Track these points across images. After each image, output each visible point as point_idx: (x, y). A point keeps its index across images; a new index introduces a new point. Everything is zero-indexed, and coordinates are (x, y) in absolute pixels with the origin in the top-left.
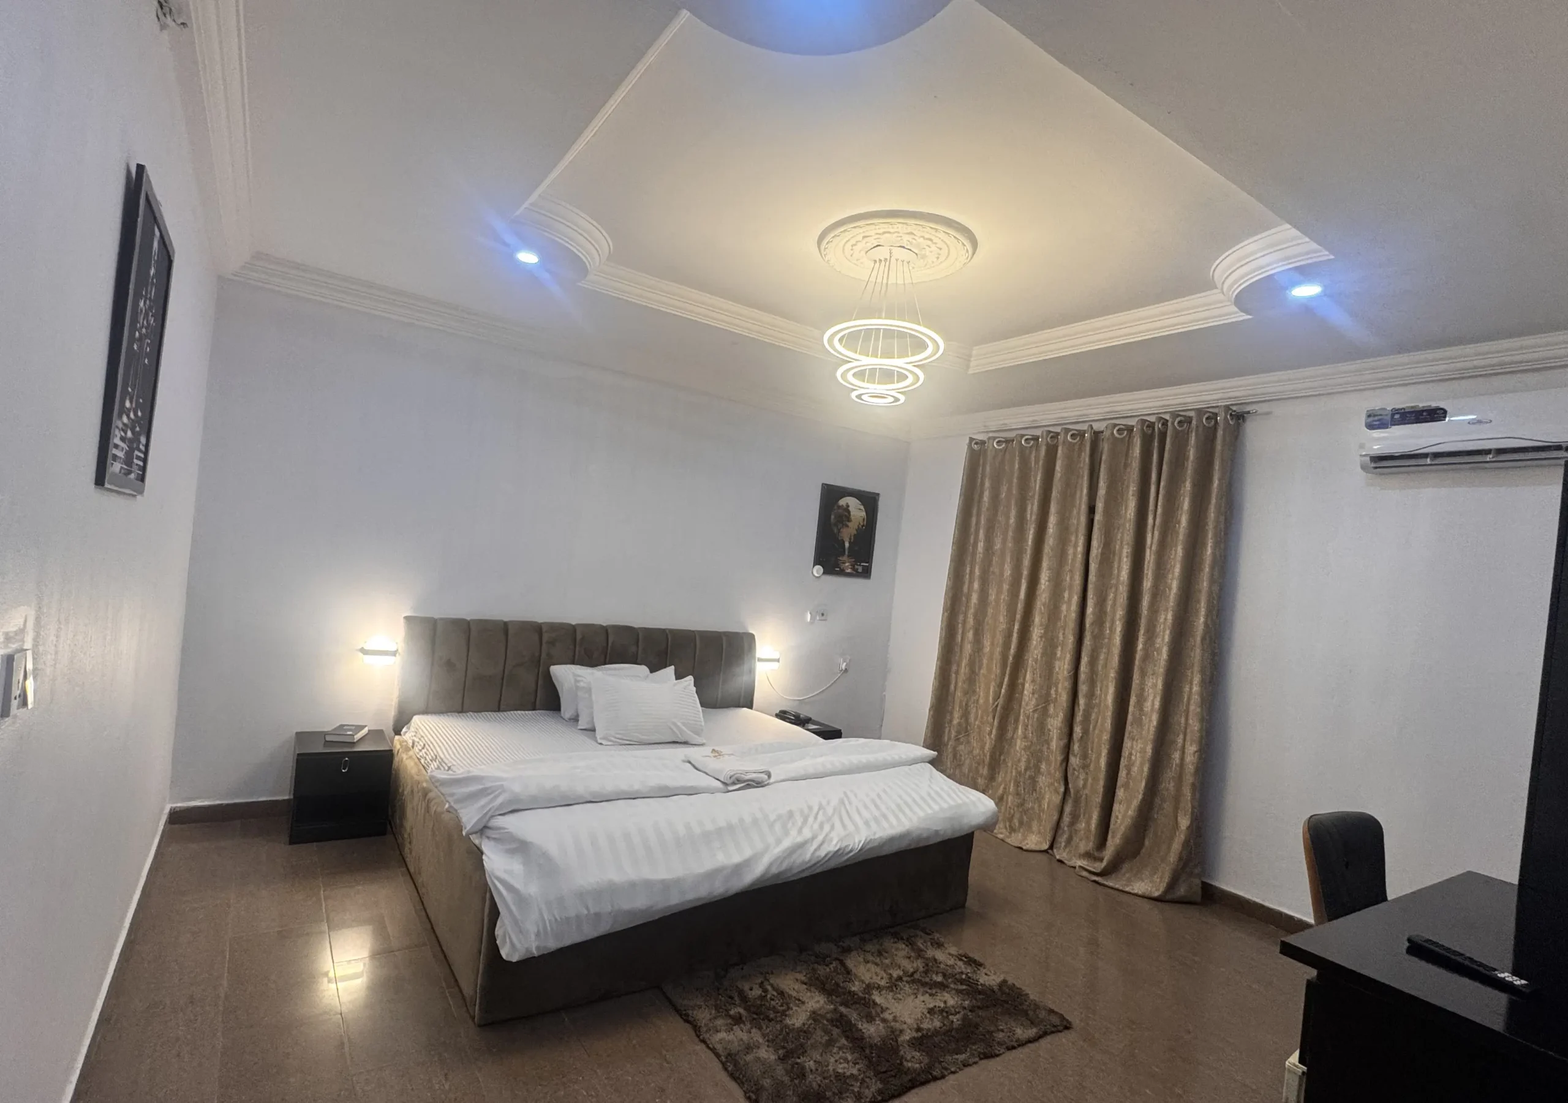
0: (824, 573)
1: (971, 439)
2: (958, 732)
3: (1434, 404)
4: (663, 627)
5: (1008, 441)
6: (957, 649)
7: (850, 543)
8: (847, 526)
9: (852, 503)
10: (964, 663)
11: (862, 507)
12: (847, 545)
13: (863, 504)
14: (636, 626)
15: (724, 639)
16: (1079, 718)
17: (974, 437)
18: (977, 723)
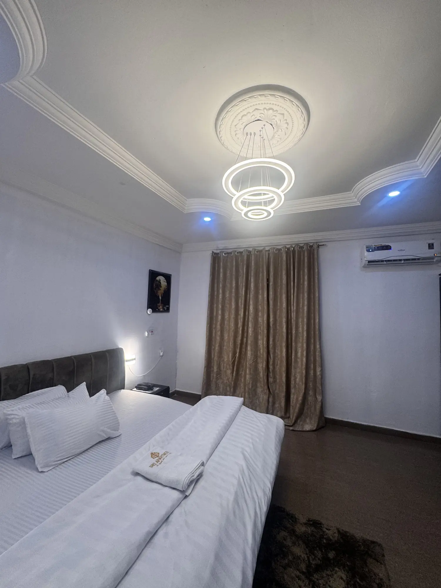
0: (153, 312)
1: (213, 252)
2: (217, 375)
3: (387, 244)
4: (69, 356)
5: (228, 253)
6: (214, 340)
7: (162, 297)
8: (160, 289)
9: (161, 278)
10: (217, 345)
11: (165, 281)
12: (160, 298)
13: (166, 279)
14: (50, 359)
15: (107, 354)
16: (271, 362)
17: (214, 251)
18: (224, 369)
